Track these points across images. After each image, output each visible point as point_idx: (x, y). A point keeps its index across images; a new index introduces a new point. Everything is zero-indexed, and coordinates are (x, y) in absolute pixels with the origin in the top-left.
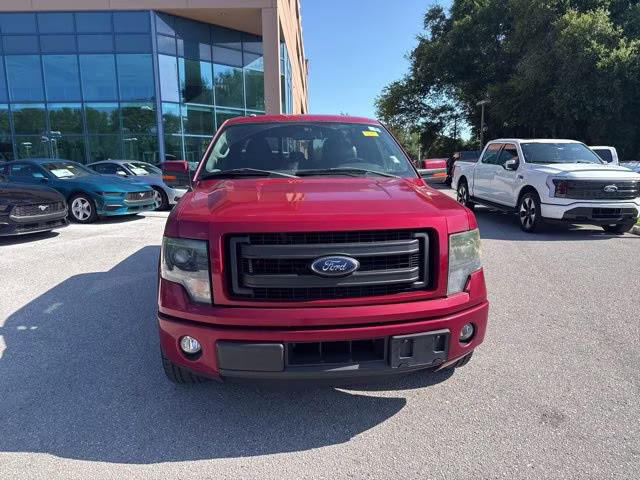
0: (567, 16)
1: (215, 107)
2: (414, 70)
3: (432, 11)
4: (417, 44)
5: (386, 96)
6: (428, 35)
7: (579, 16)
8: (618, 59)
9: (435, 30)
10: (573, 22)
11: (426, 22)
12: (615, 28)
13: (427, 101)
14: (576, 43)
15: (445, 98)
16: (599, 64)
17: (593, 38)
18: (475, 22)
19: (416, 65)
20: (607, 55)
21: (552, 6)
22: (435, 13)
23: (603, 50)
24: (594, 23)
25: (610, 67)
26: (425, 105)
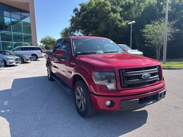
0: (111, 14)
1: (12, 32)
2: (71, 25)
3: (75, 9)
4: (71, 18)
5: (63, 32)
6: (74, 15)
7: (113, 14)
8: (123, 26)
9: (76, 14)
10: (112, 15)
11: (73, 12)
12: (121, 18)
13: (75, 34)
14: (113, 21)
15: (80, 33)
16: (119, 26)
17: (117, 20)
18: (87, 13)
19: (72, 24)
20: (120, 24)
21: (107, 11)
22: (76, 10)
23: (119, 23)
24: (117, 16)
25: (121, 27)
26: (74, 35)
